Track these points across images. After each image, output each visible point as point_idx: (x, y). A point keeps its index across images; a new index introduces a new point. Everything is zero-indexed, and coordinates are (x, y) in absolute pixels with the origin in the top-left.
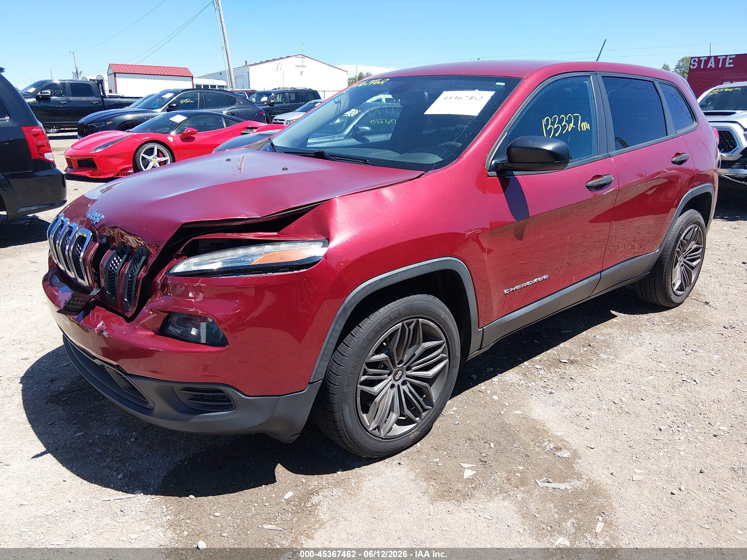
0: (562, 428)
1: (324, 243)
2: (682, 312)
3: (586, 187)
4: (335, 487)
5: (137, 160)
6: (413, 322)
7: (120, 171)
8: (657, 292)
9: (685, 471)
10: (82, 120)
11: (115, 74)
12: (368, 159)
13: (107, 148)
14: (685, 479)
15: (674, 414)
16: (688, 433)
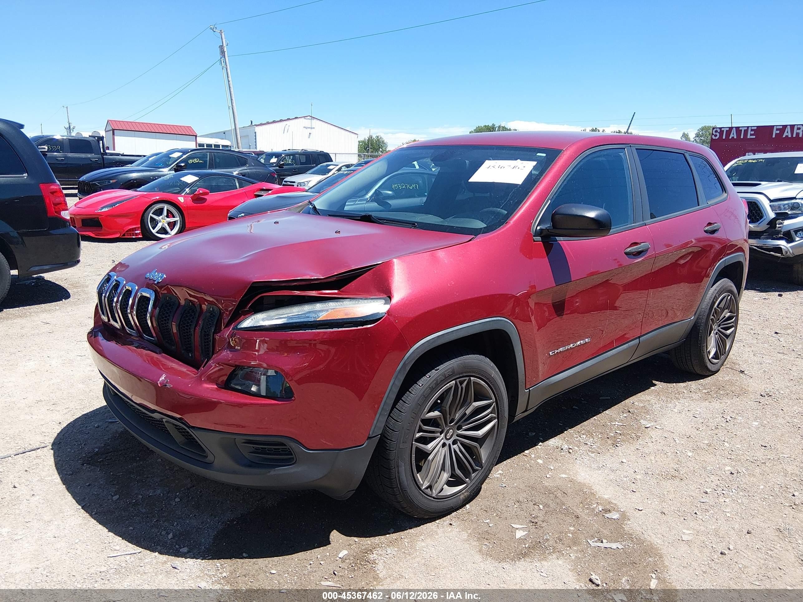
0: (608, 491)
1: (386, 300)
2: (717, 380)
3: (625, 253)
4: (389, 546)
5: (145, 221)
6: (466, 380)
7: (127, 231)
8: (692, 360)
9: (733, 532)
10: (84, 178)
11: (113, 130)
12: (416, 222)
13: (114, 207)
14: (733, 539)
15: (718, 478)
16: (733, 496)
